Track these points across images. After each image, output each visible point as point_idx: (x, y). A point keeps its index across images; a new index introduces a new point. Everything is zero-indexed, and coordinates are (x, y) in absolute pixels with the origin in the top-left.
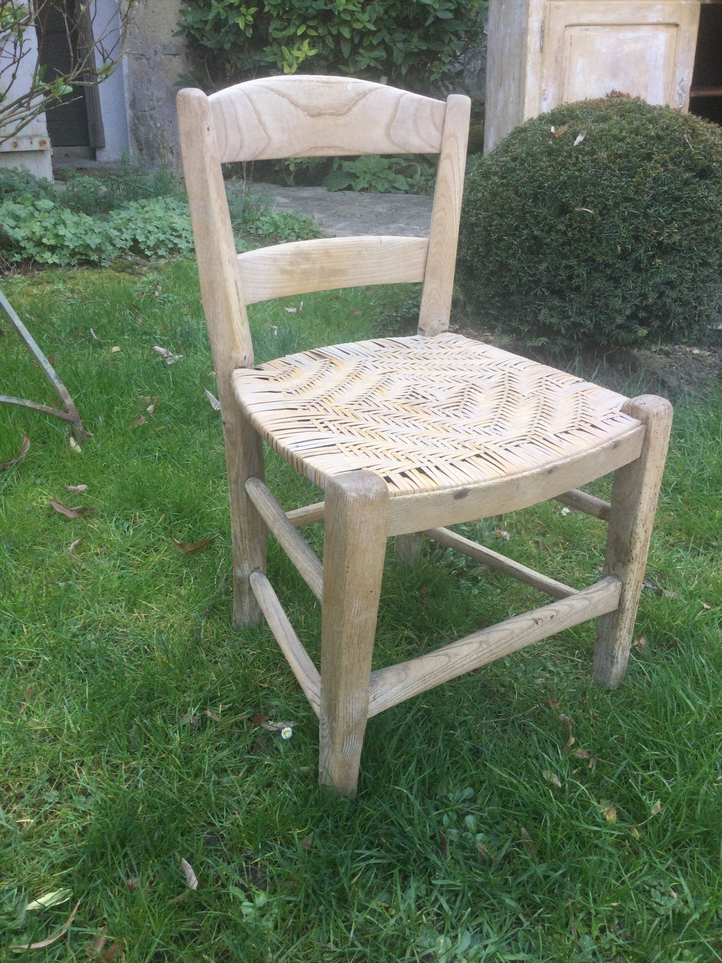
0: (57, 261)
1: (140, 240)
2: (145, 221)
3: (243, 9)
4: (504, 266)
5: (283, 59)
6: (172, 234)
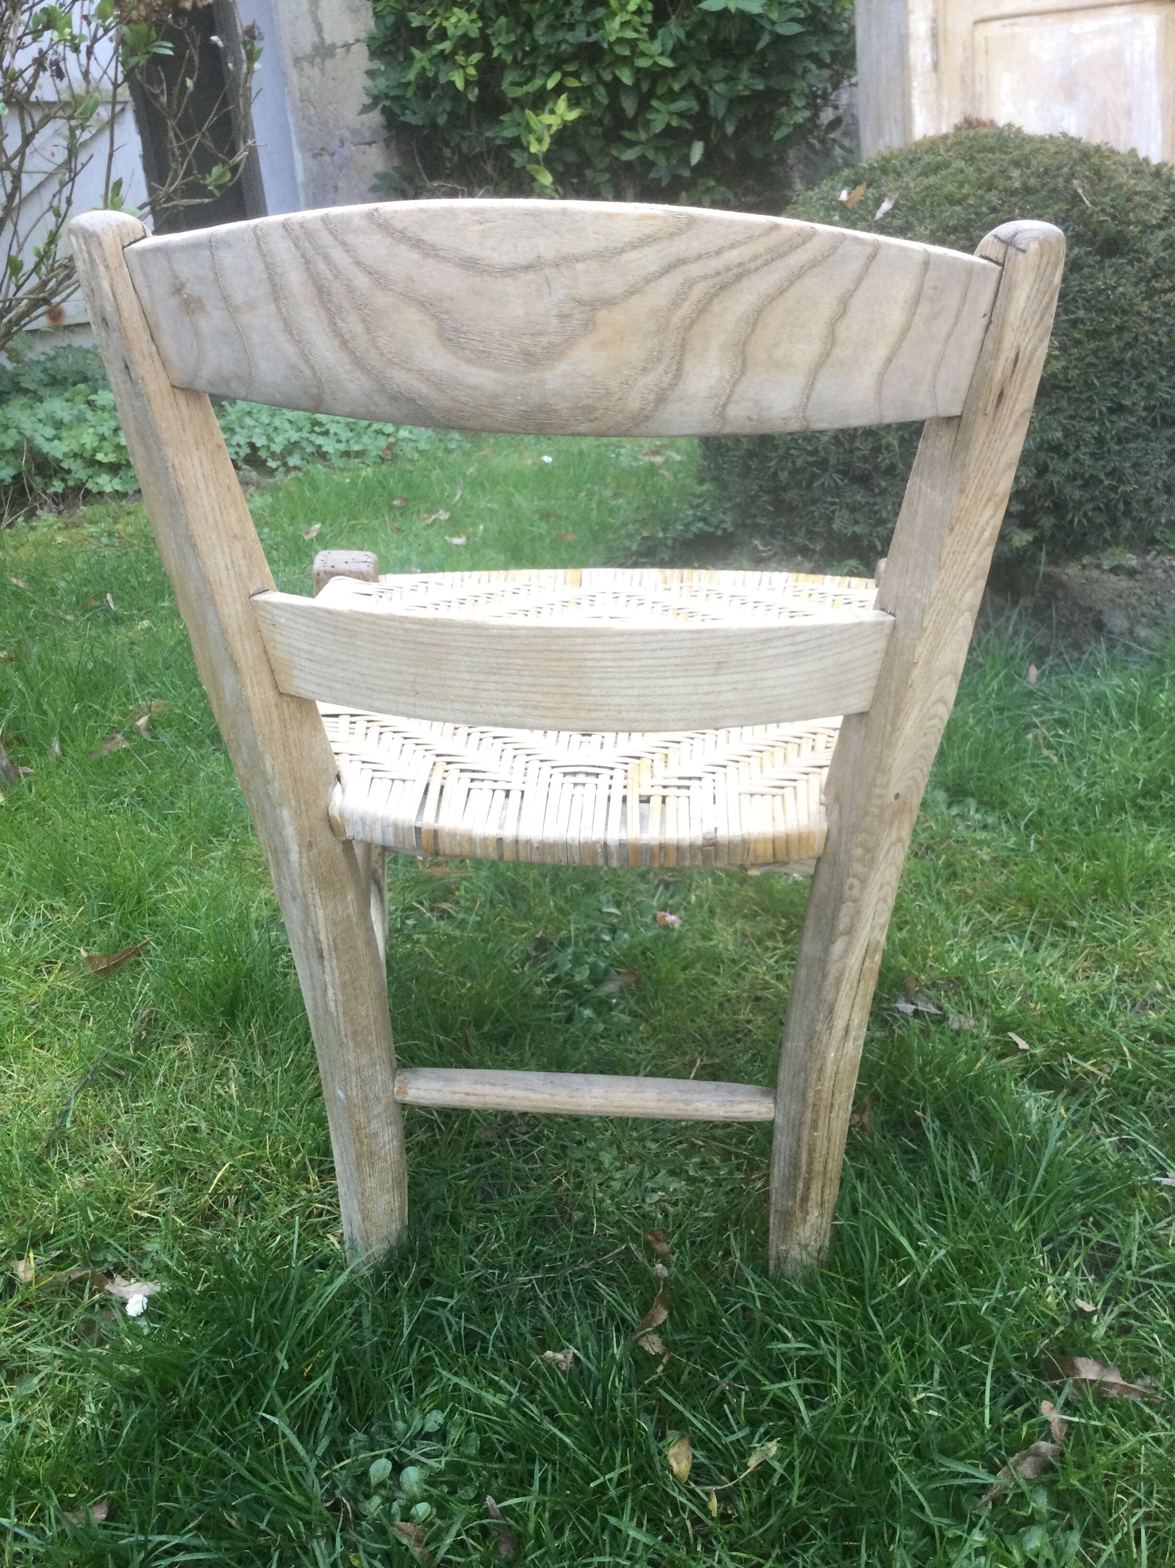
0: (119, 488)
3: (460, 59)
5: (530, 131)
6: (312, 431)
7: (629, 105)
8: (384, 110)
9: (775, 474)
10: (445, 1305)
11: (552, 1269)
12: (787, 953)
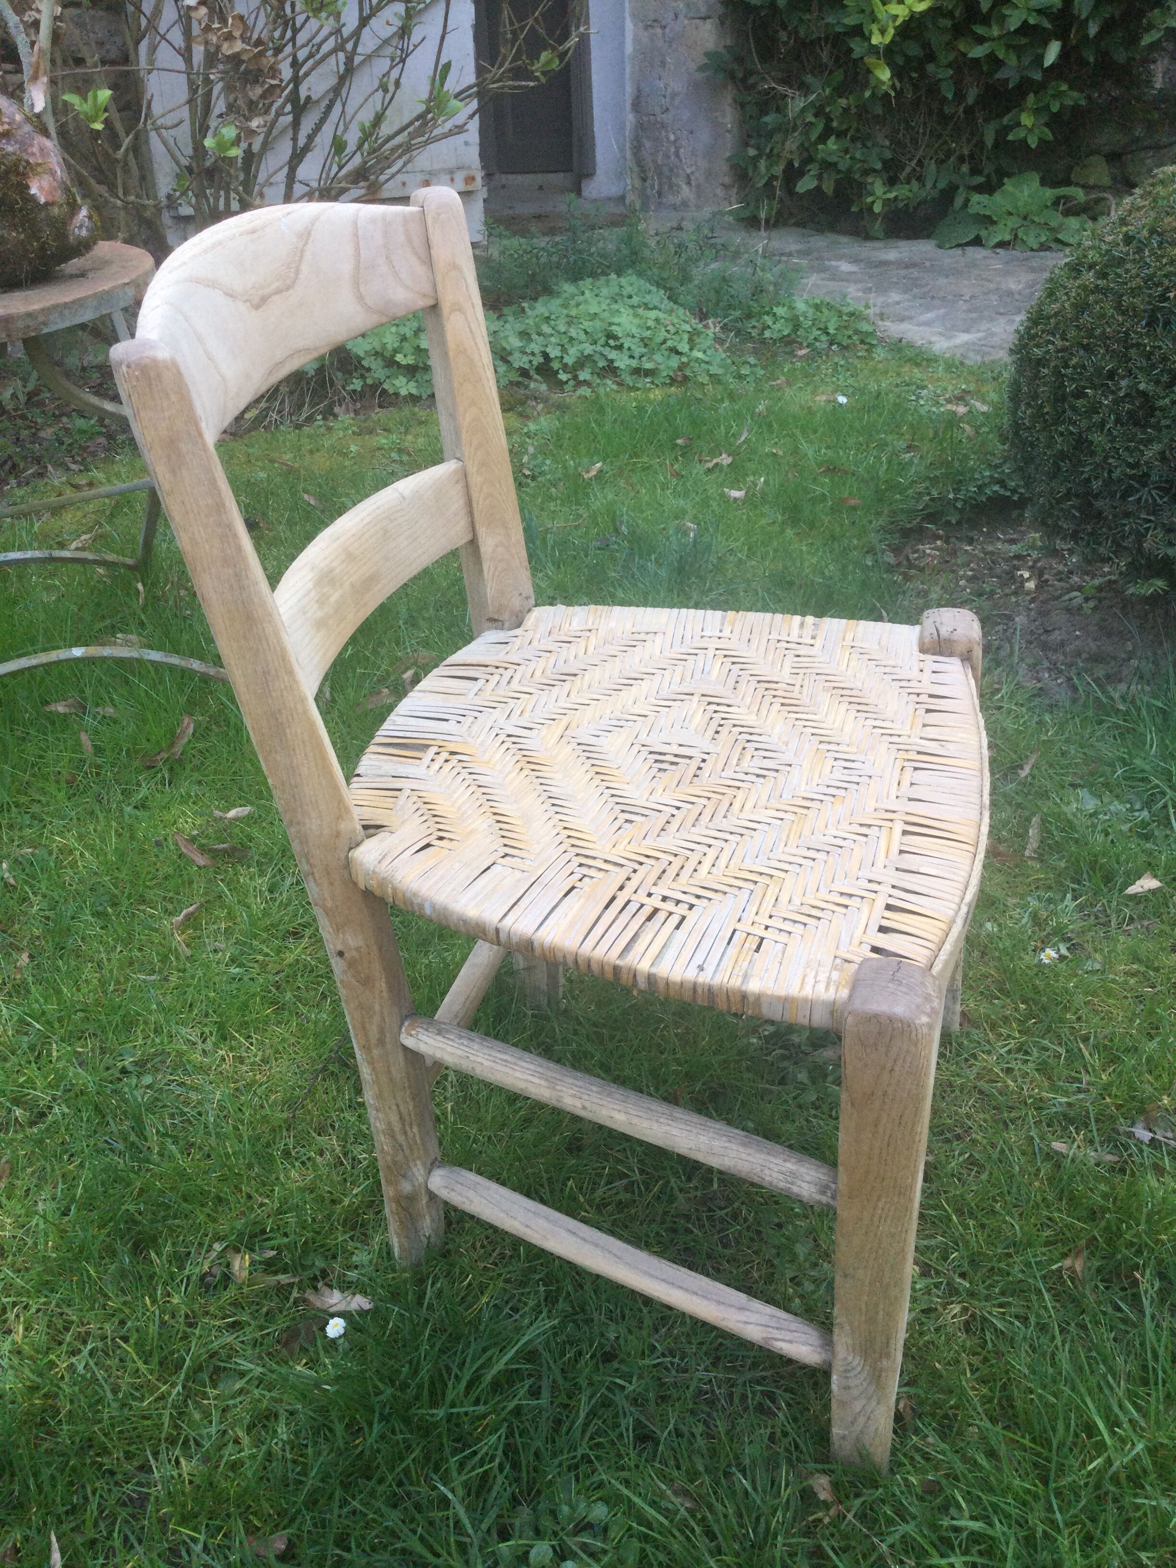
0: (414, 391)
1: (552, 356)
2: (571, 321)
4: (1081, 443)
5: (874, 20)
6: (607, 344)
9: (1088, 480)
10: (623, 1388)
11: (733, 1369)
12: (1022, 1044)
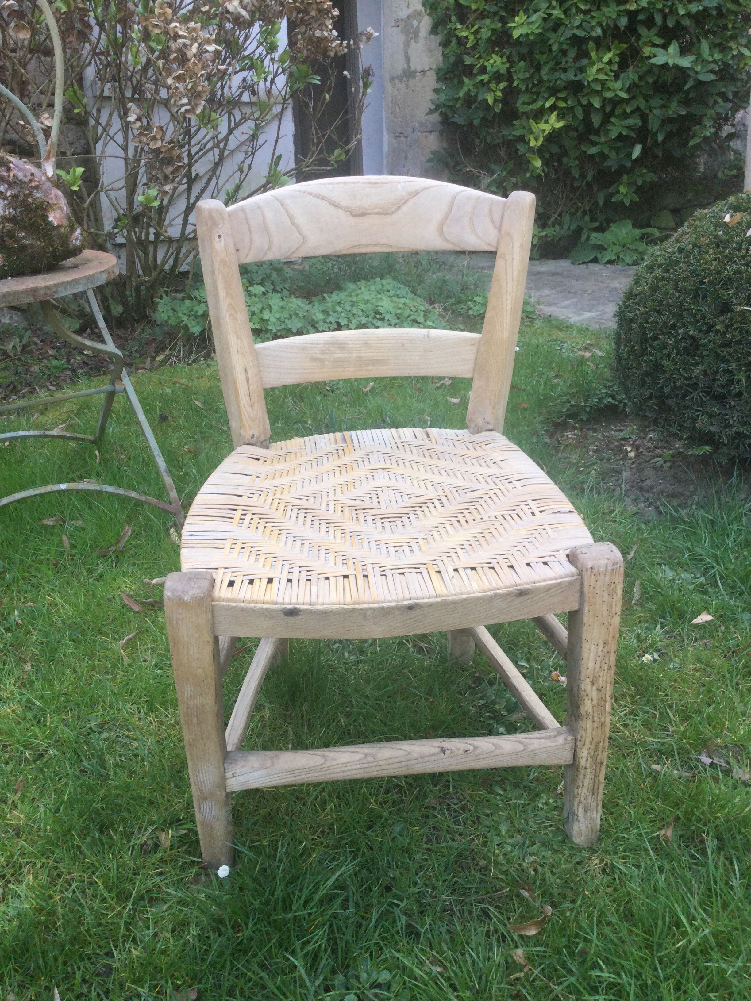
2: (353, 304)
3: (493, 86)
4: (658, 367)
5: (532, 132)
6: (375, 317)
7: (596, 120)
8: (441, 113)
9: (662, 388)
10: (398, 906)
11: (463, 895)
12: (633, 710)
